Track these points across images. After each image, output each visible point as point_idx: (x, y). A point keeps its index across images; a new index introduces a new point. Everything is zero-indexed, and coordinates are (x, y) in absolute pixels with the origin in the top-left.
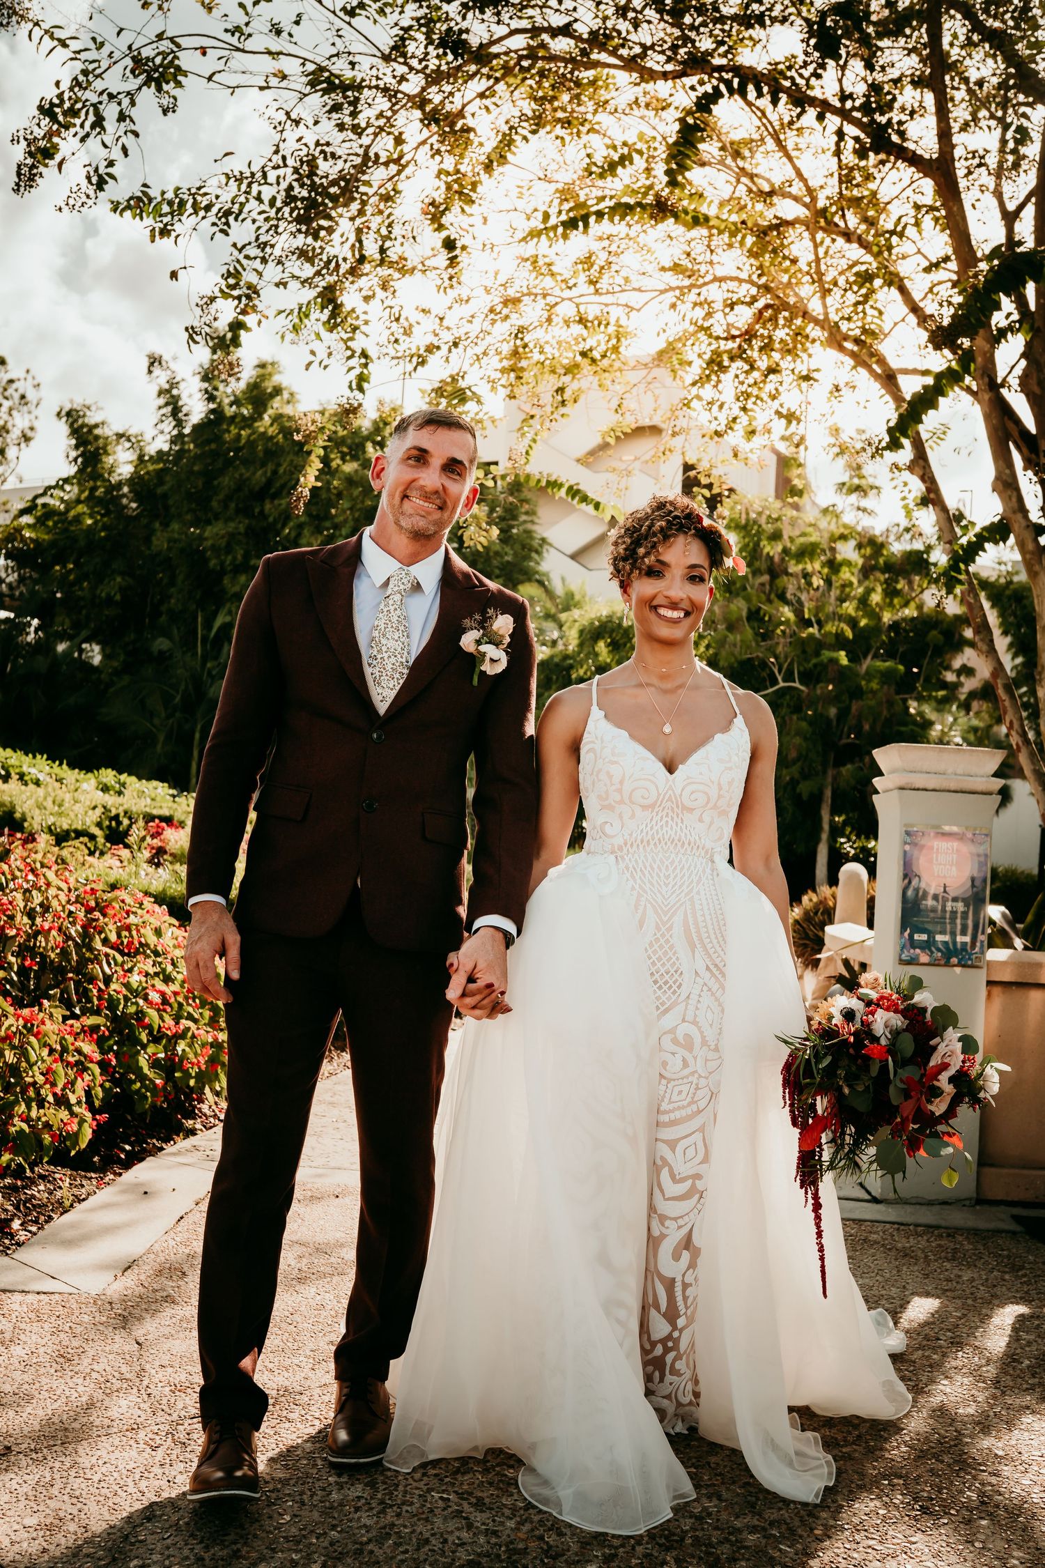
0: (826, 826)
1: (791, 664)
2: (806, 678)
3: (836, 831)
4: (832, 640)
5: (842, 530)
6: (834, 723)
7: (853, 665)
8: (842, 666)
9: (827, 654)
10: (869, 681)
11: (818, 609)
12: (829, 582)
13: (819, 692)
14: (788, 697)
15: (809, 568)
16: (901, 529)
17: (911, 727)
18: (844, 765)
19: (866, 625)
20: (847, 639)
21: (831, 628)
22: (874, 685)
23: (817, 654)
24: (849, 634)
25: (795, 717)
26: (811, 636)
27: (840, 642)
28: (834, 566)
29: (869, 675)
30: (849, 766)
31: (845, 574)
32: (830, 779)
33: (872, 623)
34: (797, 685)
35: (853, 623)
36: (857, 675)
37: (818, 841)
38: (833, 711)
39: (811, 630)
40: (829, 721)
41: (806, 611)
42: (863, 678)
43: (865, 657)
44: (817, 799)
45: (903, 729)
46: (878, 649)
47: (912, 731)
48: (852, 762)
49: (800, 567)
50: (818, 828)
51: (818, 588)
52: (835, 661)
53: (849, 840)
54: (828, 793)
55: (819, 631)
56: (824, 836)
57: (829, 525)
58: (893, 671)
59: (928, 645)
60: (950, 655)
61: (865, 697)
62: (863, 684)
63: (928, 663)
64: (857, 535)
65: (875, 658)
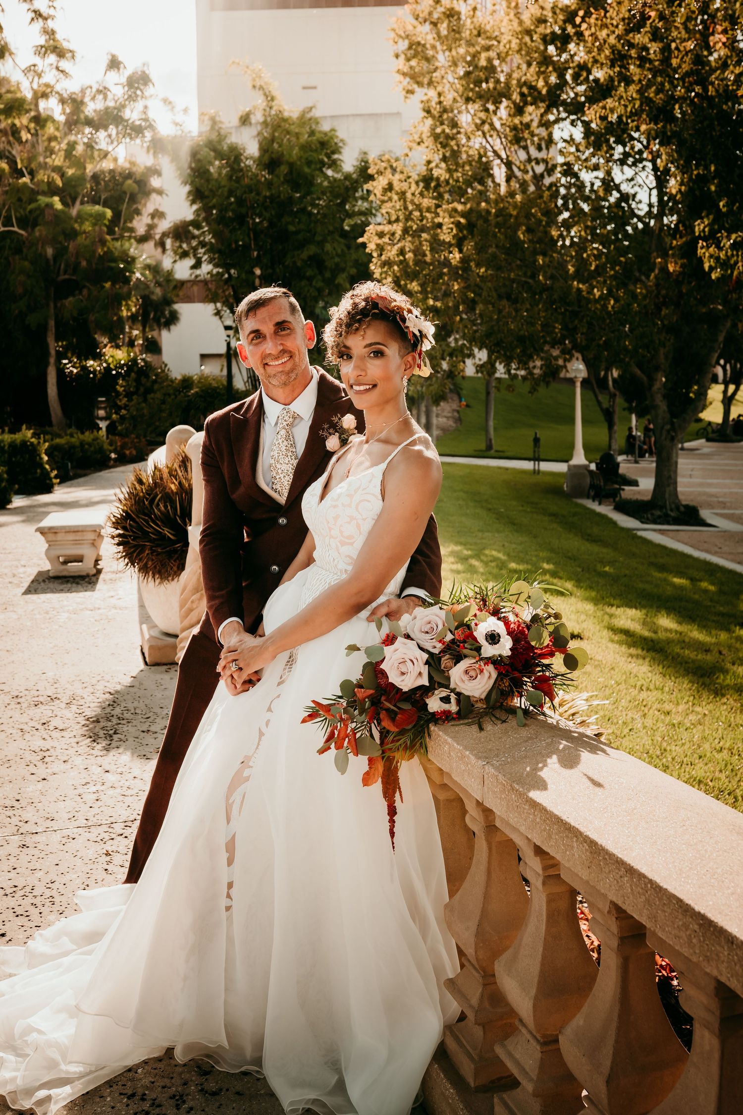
0: (53, 352)
1: (9, 210)
2: (23, 222)
3: (60, 356)
4: (45, 188)
5: (43, 89)
6: (52, 262)
7: (67, 209)
8: (56, 210)
9: (43, 200)
10: (81, 223)
11: (30, 160)
12: (35, 134)
13: (37, 234)
14: (8, 241)
15: (17, 122)
16: (94, 90)
18: (66, 298)
19: (73, 174)
20: (57, 187)
21: (42, 176)
22: (87, 226)
23: (33, 200)
24: (59, 183)
25: (17, 257)
26: (25, 184)
27: (52, 190)
28: (40, 121)
29: (80, 218)
30: (71, 299)
31: (50, 129)
32: (52, 311)
33: (79, 172)
34: (16, 229)
35: (61, 172)
36: (71, 218)
37: (47, 364)
38: (50, 251)
39: (24, 179)
40: (47, 260)
41: (19, 161)
42: (76, 221)
43: (74, 202)
44: (42, 330)
46: (84, 196)
48: (74, 296)
49: (9, 121)
50: (47, 354)
51: (27, 141)
52: (50, 206)
53: (70, 362)
54: (52, 323)
55: (32, 180)
56: (52, 360)
57: (31, 83)
58: (103, 216)
59: (125, 193)
60: (143, 201)
61: (79, 238)
62: (76, 226)
63: (127, 209)
64: (57, 93)
65: (82, 203)
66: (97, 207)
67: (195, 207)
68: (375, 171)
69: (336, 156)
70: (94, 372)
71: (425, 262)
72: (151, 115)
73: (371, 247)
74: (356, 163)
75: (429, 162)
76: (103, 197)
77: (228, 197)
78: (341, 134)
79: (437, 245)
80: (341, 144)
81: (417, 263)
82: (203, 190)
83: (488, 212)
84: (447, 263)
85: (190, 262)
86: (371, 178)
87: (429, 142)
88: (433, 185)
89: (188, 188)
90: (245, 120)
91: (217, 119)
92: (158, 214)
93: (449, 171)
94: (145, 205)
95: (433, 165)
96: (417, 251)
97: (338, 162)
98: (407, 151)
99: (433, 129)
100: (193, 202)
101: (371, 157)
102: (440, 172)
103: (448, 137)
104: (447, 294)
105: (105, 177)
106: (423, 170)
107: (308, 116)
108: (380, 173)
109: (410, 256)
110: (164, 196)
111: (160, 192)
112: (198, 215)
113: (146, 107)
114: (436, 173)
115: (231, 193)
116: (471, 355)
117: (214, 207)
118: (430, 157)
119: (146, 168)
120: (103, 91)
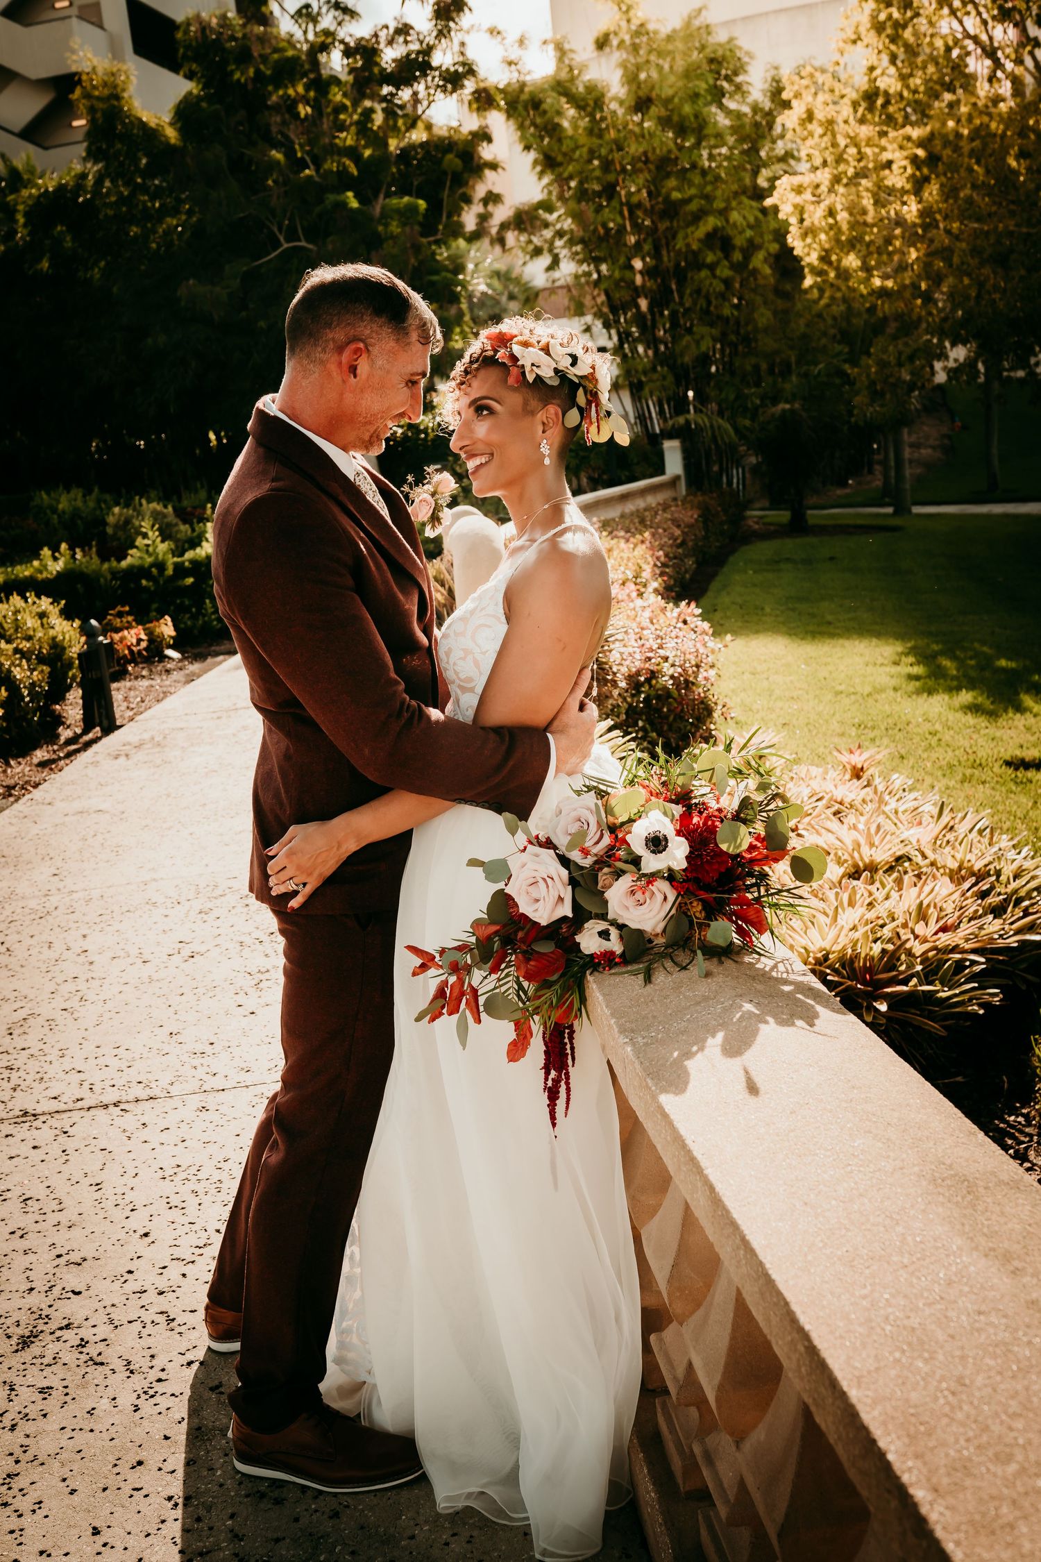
1: (291, 218)
2: (312, 233)
4: (333, 180)
5: (321, 39)
7: (366, 208)
8: (351, 211)
9: (330, 199)
10: (387, 224)
11: (311, 144)
12: (317, 106)
13: (330, 247)
15: (291, 92)
17: (444, 274)
19: (370, 156)
20: (351, 175)
21: (330, 165)
22: (395, 228)
23: (319, 200)
24: (353, 169)
26: (309, 177)
27: (344, 182)
28: (320, 87)
29: (385, 216)
31: (336, 96)
33: (379, 153)
34: (303, 243)
35: (353, 153)
36: (372, 219)
39: (307, 171)
41: (298, 147)
42: (379, 221)
43: (376, 196)
45: (435, 278)
46: (390, 185)
47: (445, 278)
49: (282, 93)
51: (306, 116)
52: (341, 206)
55: (317, 171)
57: (305, 32)
58: (413, 209)
59: (445, 173)
60: (471, 183)
61: (385, 246)
62: (380, 228)
63: (449, 196)
64: (342, 42)
65: (388, 195)
66: (406, 199)
67: (546, 180)
68: (791, 94)
69: (739, 79)
70: (425, 431)
71: (865, 224)
72: (471, 54)
73: (786, 212)
74: (767, 86)
75: (872, 69)
76: (416, 183)
77: (590, 161)
78: (745, 42)
79: (882, 195)
80: (746, 59)
81: (852, 226)
82: (553, 155)
83: (958, 135)
84: (900, 221)
85: (545, 260)
86: (787, 105)
87: (870, 37)
88: (880, 102)
89: (532, 155)
90: (602, 43)
91: (567, 46)
92: (492, 198)
93: (903, 78)
94: (473, 187)
95: (878, 72)
96: (855, 210)
97: (745, 88)
98: (837, 57)
99: (874, 17)
100: (541, 174)
101: (785, 73)
102: (889, 82)
103: (899, 26)
104: (902, 267)
105: (417, 153)
106: (862, 82)
107: (697, 23)
108: (798, 95)
109: (843, 216)
110: (500, 170)
111: (494, 166)
112: (550, 193)
113: (463, 44)
114: (882, 84)
115: (592, 154)
116: (943, 356)
117: (571, 178)
118: (873, 60)
119: (471, 133)
120: (404, 30)
